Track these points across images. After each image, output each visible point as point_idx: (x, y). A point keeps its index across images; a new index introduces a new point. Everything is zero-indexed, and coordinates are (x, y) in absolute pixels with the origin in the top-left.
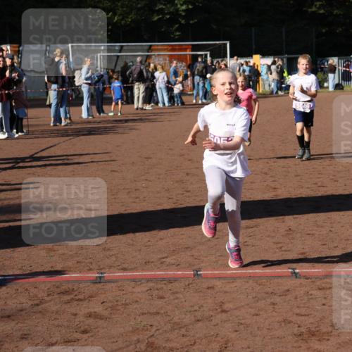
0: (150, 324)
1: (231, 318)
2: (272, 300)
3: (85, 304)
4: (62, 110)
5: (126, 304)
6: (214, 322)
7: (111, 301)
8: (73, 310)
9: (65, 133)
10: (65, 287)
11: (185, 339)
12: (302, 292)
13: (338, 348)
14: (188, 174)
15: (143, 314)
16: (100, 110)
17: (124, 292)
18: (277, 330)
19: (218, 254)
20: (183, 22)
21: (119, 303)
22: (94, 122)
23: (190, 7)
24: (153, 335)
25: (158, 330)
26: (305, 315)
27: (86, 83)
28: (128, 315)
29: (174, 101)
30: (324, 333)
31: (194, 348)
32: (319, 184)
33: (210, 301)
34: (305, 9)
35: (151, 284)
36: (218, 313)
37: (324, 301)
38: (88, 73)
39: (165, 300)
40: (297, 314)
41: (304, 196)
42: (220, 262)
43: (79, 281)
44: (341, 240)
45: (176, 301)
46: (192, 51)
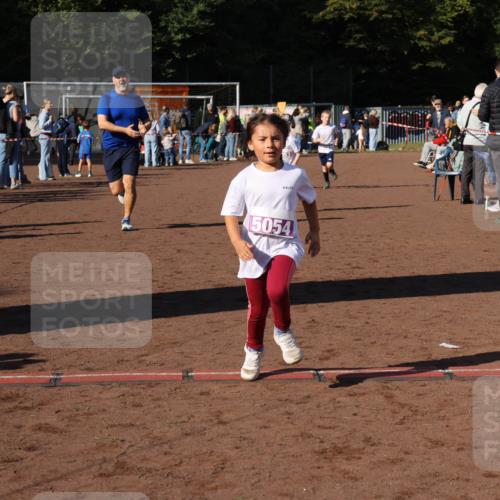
0: (121, 438)
1: (231, 431)
2: (287, 409)
3: (33, 414)
4: (12, 168)
5: (91, 414)
6: (207, 437)
7: (68, 410)
8: (16, 421)
9: (15, 198)
10: (7, 391)
11: (167, 458)
12: (327, 399)
13: (371, 469)
14: (179, 251)
15: (113, 426)
16: (64, 170)
17: (87, 399)
18: (291, 447)
19: (217, 350)
20: (177, 56)
21: (80, 413)
22: (55, 185)
23: (188, 36)
24: (124, 454)
25: (132, 446)
26: (330, 428)
27: (46, 134)
28: (91, 427)
29: (164, 160)
30: (354, 450)
31: (180, 468)
32: (354, 265)
33: (204, 410)
34: (340, 42)
35: (124, 389)
36: (213, 425)
37: (355, 411)
38: (47, 119)
39: (142, 409)
40: (319, 427)
41: (332, 279)
42: (218, 362)
43: (26, 384)
44: (381, 334)
45: (157, 410)
46: (189, 94)
